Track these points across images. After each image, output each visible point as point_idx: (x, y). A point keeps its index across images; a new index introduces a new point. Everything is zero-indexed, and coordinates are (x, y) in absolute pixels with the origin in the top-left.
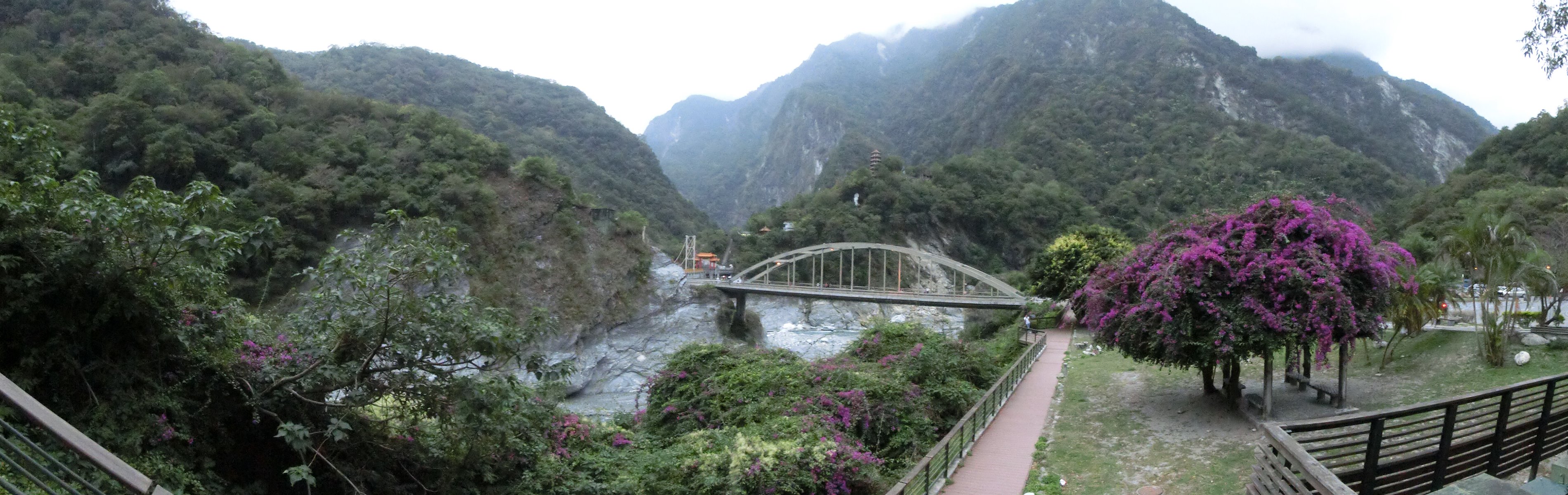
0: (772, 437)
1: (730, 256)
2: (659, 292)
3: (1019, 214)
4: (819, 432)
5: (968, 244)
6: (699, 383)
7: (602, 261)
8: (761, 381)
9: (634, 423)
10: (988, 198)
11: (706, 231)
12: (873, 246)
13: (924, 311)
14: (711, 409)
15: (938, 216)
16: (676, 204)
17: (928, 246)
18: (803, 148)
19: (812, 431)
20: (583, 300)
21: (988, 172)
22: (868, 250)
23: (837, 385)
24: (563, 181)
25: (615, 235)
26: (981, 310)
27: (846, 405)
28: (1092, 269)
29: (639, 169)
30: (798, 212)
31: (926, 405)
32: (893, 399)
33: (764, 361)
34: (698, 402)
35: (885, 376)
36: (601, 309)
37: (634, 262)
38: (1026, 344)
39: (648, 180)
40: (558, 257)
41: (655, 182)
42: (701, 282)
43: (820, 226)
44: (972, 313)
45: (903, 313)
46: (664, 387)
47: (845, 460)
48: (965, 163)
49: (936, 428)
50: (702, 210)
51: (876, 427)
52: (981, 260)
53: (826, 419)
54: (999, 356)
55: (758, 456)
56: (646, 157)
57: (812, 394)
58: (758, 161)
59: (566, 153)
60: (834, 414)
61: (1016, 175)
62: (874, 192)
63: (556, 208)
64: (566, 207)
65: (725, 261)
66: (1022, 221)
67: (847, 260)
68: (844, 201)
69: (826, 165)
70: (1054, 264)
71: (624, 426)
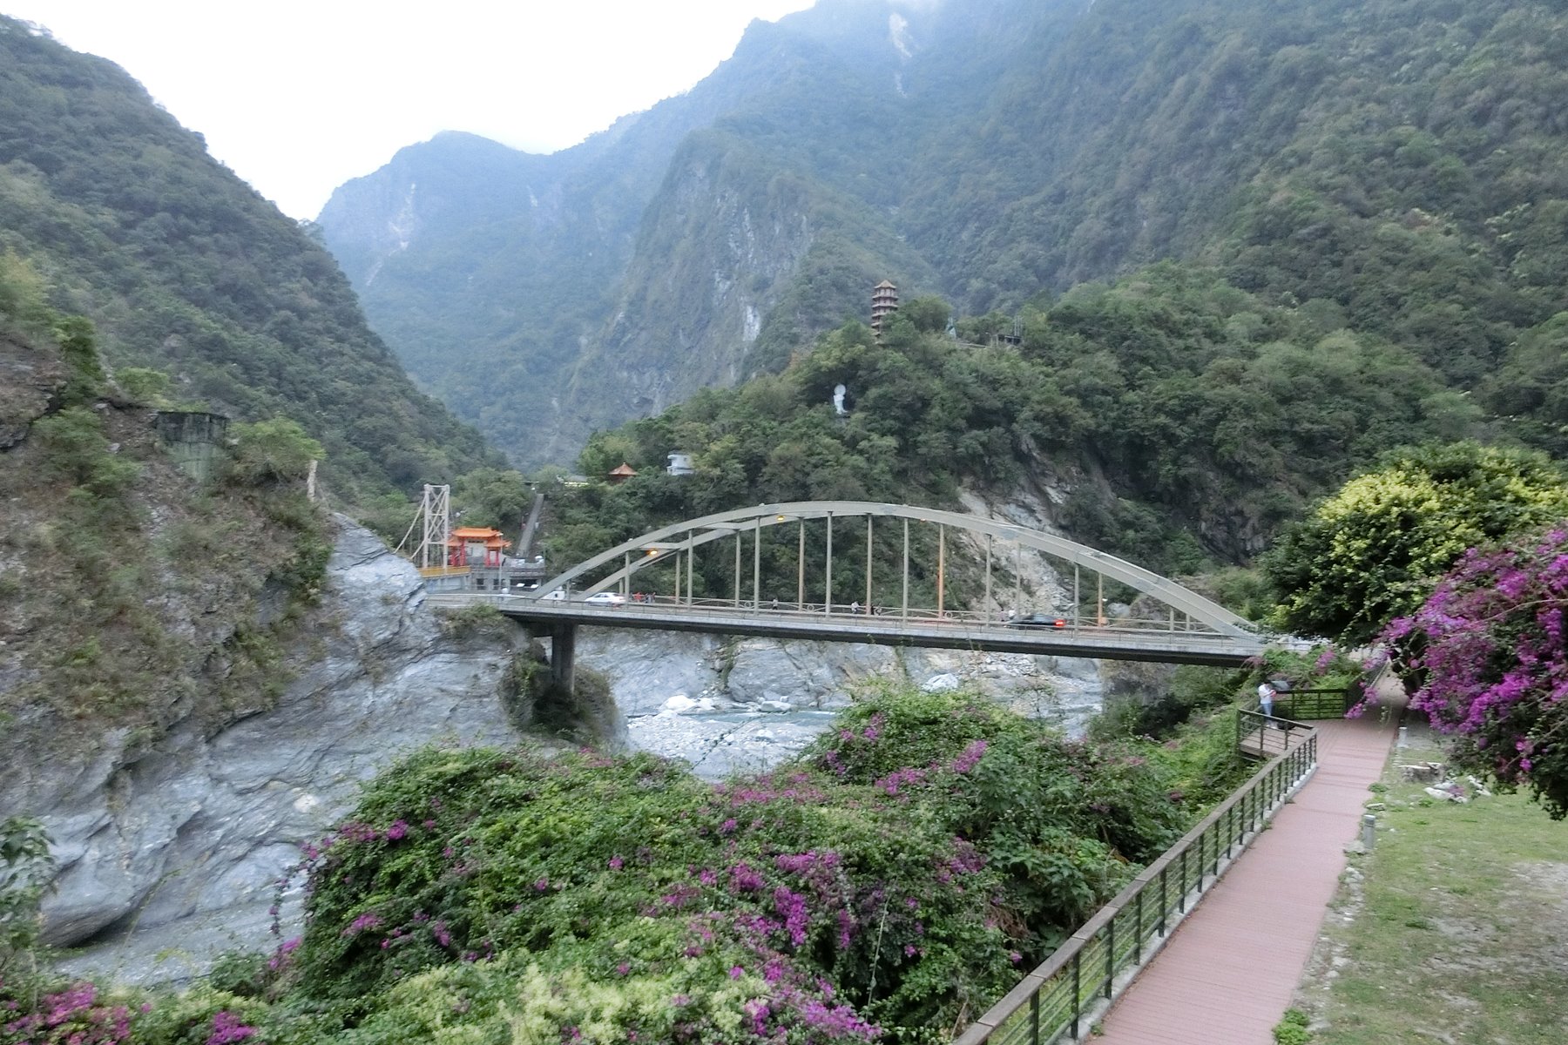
0: (615, 972)
1: (537, 535)
2: (352, 628)
3: (1245, 423)
4: (728, 958)
5: (1110, 500)
6: (441, 848)
7: (188, 552)
8: (592, 833)
9: (271, 976)
10: (1160, 386)
11: (478, 473)
12: (878, 509)
13: (994, 663)
14: (470, 911)
15: (1035, 436)
16: (400, 405)
17: (1012, 509)
18: (717, 277)
19: (709, 952)
20: (129, 661)
21: (1159, 321)
22: (865, 517)
23: (775, 840)
24: (66, 328)
25: (228, 483)
26: (1145, 665)
27: (795, 889)
28: (1448, 565)
29: (302, 314)
30: (701, 429)
31: (992, 893)
32: (909, 875)
33: (600, 785)
34: (439, 896)
35: (892, 820)
36: (187, 680)
37: (284, 553)
38: (1262, 758)
39: (326, 343)
40: (50, 541)
41: (346, 348)
42: (462, 601)
43: (754, 465)
44: (1124, 671)
45: (952, 671)
46: (350, 866)
47: (787, 1026)
48: (1101, 304)
49: (1016, 955)
50: (466, 423)
51: (868, 944)
52: (1144, 541)
53: (748, 923)
54: (1187, 783)
55: (576, 1021)
56: (323, 282)
57: (715, 861)
58: (610, 307)
59: (80, 249)
60: (766, 908)
61: (1236, 325)
62: (879, 382)
63: (43, 405)
64: (74, 401)
65: (524, 545)
66: (1252, 442)
67: (816, 542)
68: (810, 405)
69: (767, 321)
70: (1339, 549)
71: (242, 990)
